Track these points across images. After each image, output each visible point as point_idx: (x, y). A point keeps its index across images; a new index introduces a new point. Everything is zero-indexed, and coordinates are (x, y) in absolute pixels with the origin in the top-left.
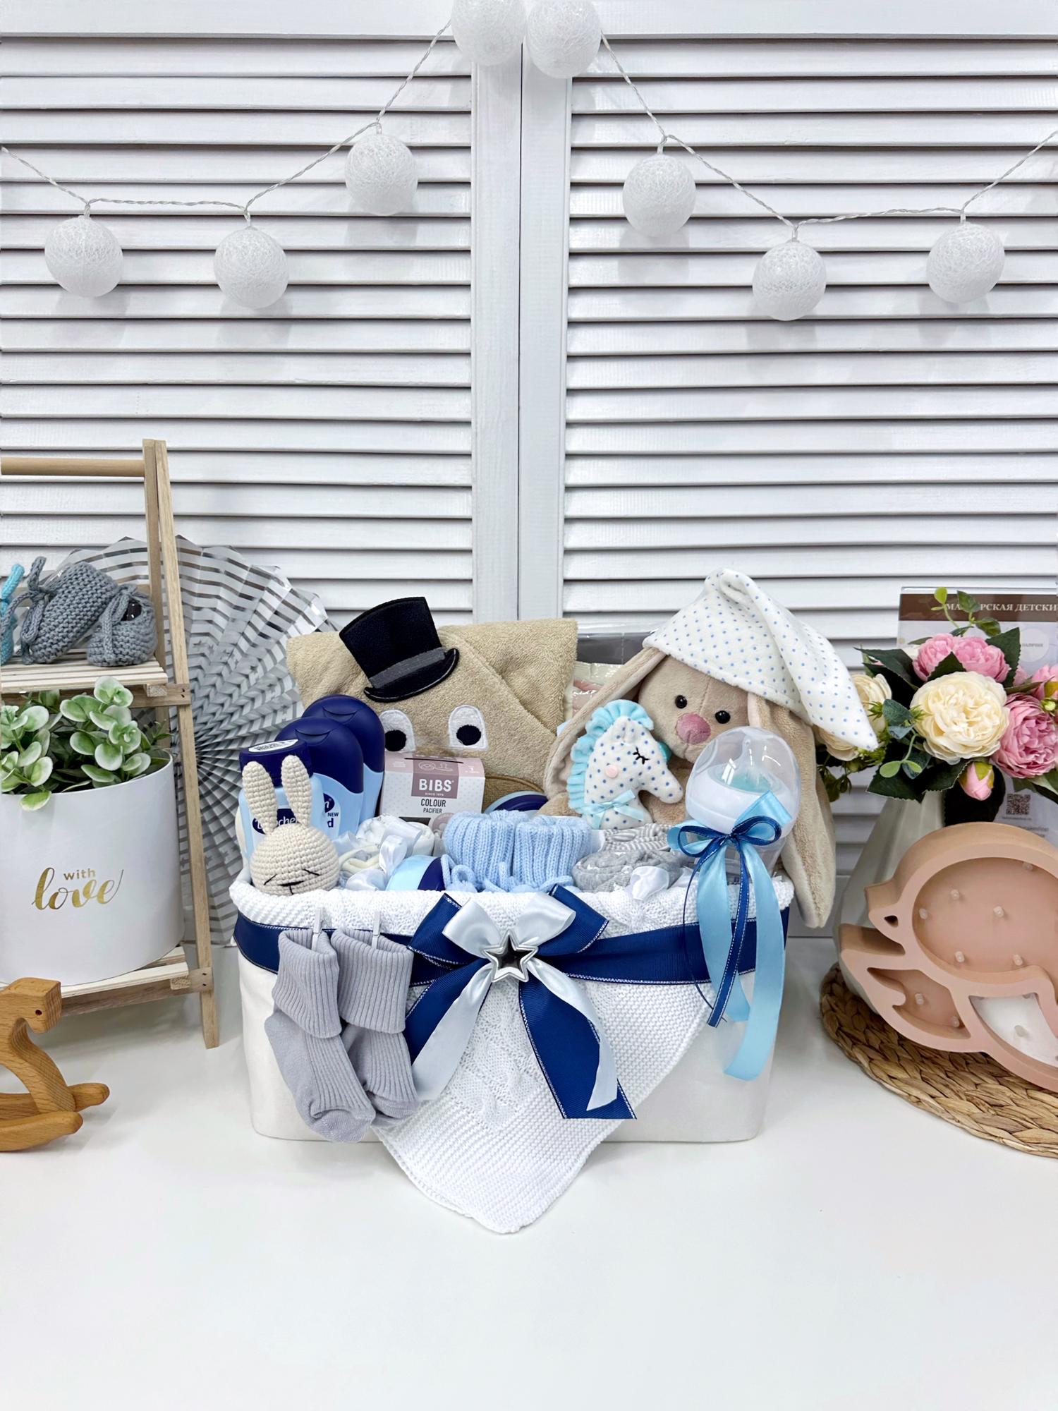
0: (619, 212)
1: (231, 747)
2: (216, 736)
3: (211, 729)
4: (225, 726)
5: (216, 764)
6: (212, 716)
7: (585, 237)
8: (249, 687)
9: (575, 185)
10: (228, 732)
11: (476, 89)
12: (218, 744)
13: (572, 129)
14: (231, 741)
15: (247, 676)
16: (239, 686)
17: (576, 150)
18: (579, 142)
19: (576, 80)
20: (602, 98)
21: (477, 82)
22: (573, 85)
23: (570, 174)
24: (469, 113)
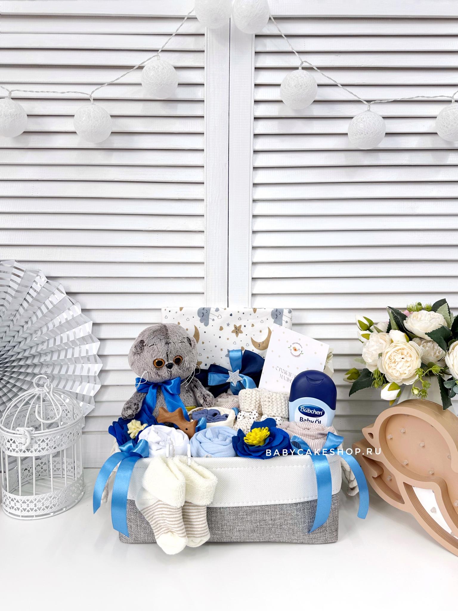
0: (279, 98)
4: (10, 353)
8: (23, 332)
9: (256, 85)
11: (207, 40)
13: (255, 58)
14: (14, 361)
15: (23, 327)
16: (18, 332)
17: (257, 69)
18: (258, 65)
19: (257, 36)
20: (270, 45)
21: (207, 37)
22: (255, 39)
23: (254, 80)
24: (204, 51)
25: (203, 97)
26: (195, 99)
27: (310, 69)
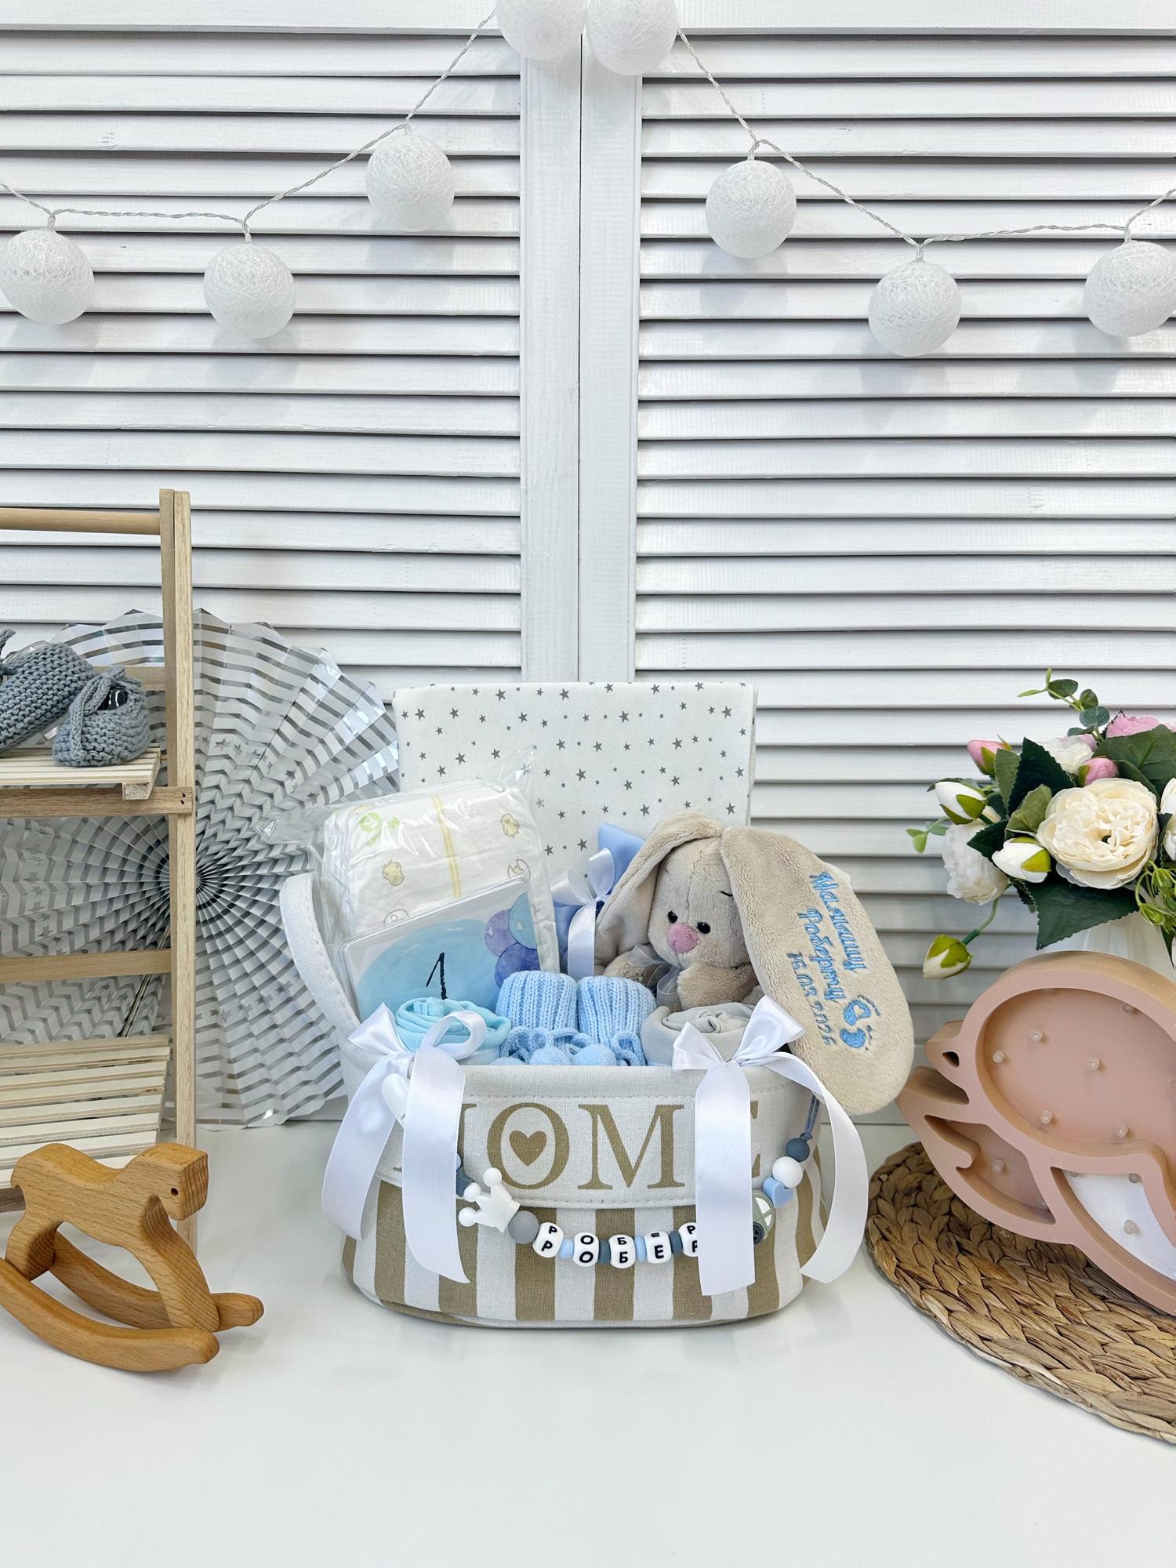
0: (702, 231)
1: (259, 872)
2: (241, 858)
3: (234, 849)
4: (252, 846)
5: (240, 893)
6: (236, 833)
7: (658, 262)
8: (284, 796)
9: (646, 201)
10: (256, 853)
11: (527, 91)
12: (243, 868)
13: (642, 136)
14: (260, 864)
15: (282, 784)
16: (271, 795)
17: (647, 160)
18: (652, 151)
19: (647, 81)
20: (679, 101)
21: (526, 81)
22: (643, 87)
23: (641, 189)
24: (518, 118)
25: (516, 230)
26: (498, 232)
27: (778, 160)
